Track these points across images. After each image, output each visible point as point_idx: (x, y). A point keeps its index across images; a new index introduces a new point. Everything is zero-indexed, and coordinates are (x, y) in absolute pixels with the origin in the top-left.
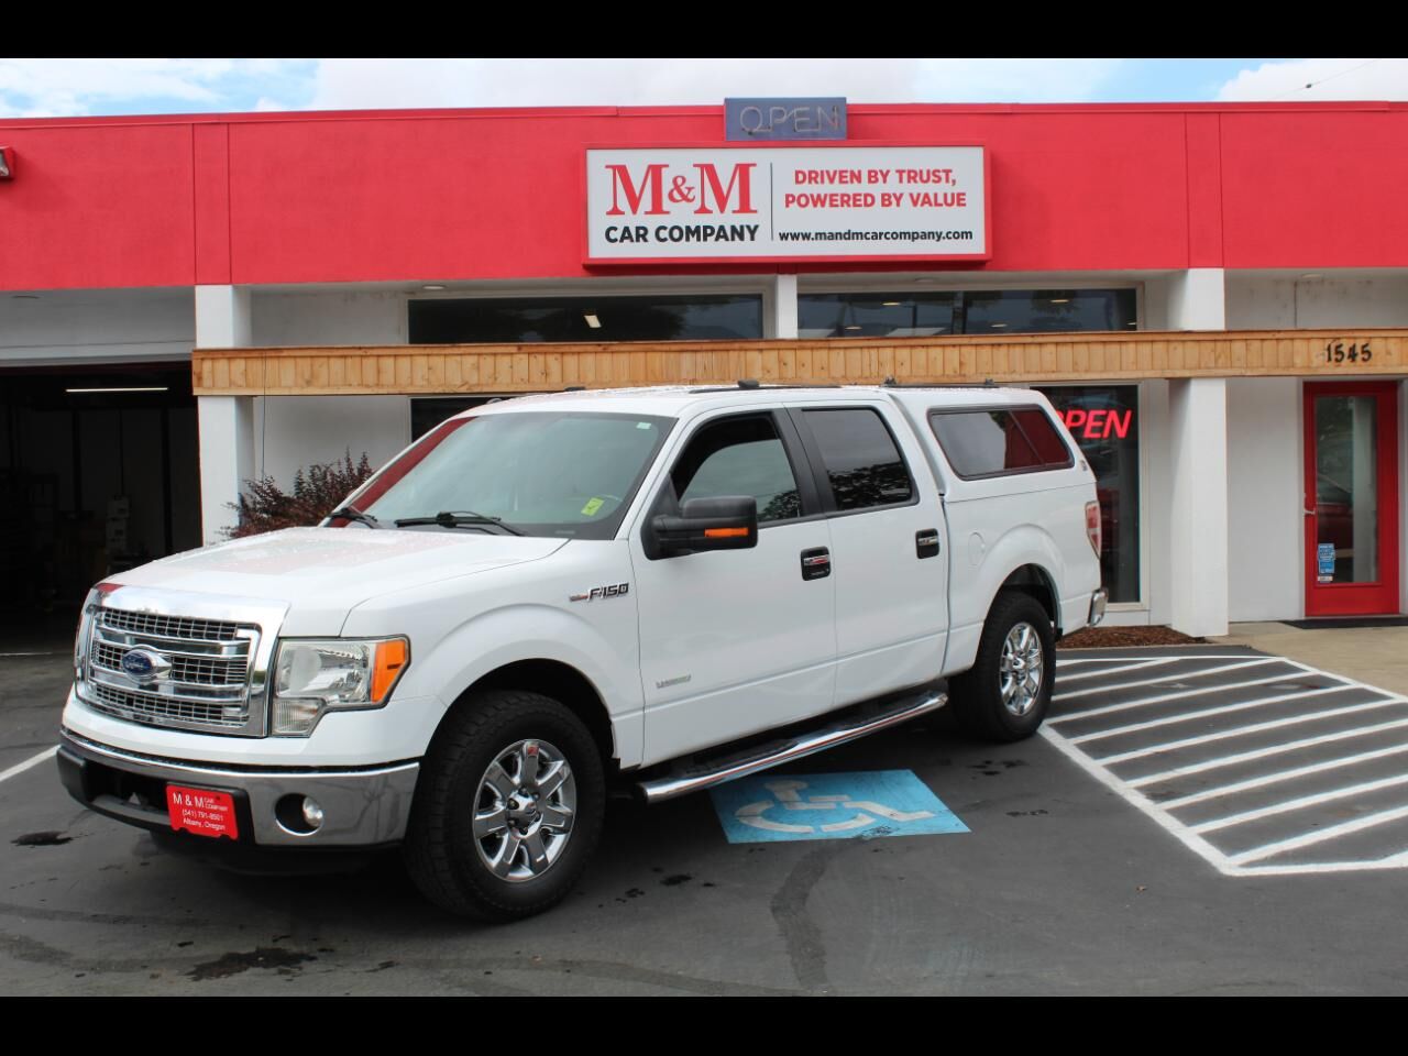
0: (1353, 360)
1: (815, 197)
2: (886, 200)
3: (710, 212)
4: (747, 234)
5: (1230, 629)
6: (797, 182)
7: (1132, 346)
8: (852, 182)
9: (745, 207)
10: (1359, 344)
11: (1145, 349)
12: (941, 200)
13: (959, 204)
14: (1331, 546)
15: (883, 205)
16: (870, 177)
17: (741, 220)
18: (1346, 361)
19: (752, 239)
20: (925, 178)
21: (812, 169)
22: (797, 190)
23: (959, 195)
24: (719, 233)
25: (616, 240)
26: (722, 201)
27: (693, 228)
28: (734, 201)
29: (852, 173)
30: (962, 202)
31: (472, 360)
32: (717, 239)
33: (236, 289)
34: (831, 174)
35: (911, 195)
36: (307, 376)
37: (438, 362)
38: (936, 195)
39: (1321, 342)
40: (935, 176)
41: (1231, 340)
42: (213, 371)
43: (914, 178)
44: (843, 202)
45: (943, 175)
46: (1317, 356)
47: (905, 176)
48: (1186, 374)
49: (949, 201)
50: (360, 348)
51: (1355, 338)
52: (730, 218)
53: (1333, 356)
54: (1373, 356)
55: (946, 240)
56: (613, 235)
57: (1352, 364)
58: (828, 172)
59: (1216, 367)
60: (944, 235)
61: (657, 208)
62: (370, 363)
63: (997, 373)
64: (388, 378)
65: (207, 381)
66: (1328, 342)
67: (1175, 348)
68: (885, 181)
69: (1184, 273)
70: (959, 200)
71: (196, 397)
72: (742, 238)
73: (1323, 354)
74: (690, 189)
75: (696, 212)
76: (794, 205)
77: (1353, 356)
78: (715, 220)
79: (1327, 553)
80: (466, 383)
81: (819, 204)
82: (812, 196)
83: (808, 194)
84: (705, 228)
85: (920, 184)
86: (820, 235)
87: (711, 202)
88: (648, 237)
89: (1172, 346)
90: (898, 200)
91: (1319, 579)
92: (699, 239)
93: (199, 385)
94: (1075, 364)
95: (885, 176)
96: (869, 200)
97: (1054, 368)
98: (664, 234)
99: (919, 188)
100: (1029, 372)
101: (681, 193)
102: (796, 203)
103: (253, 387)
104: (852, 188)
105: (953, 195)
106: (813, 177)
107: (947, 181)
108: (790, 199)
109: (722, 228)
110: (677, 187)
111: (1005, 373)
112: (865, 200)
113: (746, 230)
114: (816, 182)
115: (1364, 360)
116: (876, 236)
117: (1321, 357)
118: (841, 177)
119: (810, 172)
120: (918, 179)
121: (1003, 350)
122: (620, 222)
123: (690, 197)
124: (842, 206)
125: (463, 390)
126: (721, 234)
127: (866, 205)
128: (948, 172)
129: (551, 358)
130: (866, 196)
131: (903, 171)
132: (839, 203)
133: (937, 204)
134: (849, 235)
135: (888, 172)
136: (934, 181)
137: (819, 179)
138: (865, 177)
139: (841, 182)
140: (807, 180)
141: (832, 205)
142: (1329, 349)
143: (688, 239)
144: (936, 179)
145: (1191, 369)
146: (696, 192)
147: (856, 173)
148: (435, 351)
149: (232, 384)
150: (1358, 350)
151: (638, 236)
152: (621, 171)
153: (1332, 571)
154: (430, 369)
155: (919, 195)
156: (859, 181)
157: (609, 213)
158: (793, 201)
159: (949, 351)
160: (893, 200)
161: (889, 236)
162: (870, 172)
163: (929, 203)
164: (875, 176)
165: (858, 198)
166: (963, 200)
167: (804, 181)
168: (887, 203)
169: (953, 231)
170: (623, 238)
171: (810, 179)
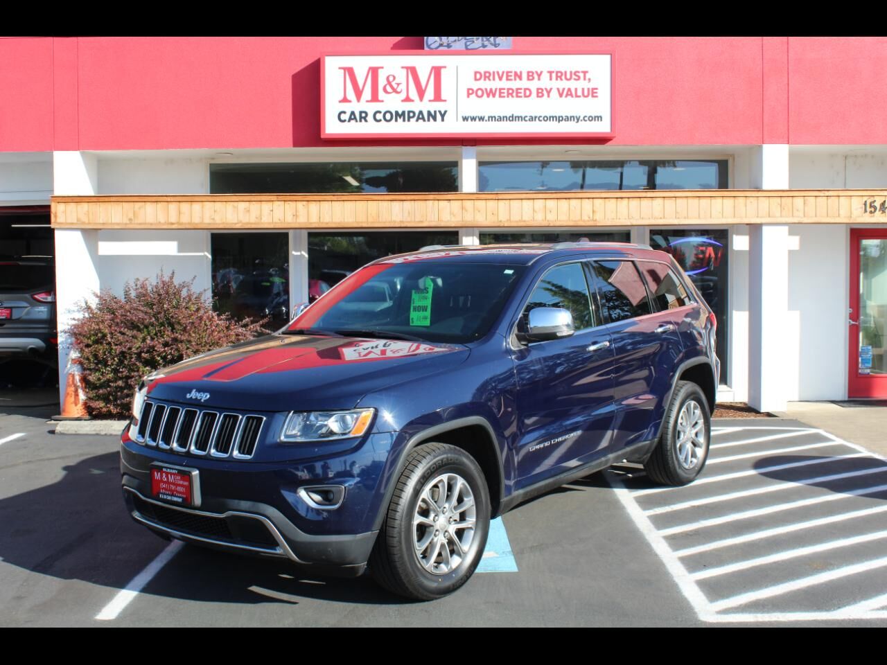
0: (883, 212)
1: (488, 90)
2: (540, 93)
3: (412, 101)
4: (439, 117)
5: (788, 406)
6: (476, 79)
8: (515, 79)
9: (438, 97)
11: (729, 202)
12: (579, 93)
13: (593, 96)
14: (870, 347)
15: (538, 96)
16: (528, 76)
17: (435, 107)
18: (878, 213)
19: (443, 120)
20: (568, 77)
21: (486, 70)
22: (476, 85)
23: (593, 89)
24: (419, 116)
25: (345, 121)
26: (421, 93)
27: (400, 113)
28: (430, 93)
29: (516, 74)
30: (595, 95)
31: (242, 206)
32: (417, 120)
33: (84, 155)
34: (501, 74)
35: (558, 89)
36: (130, 215)
37: (221, 206)
38: (576, 89)
39: (860, 198)
40: (576, 75)
41: (792, 197)
42: (65, 212)
43: (561, 77)
44: (508, 94)
45: (581, 75)
46: (856, 209)
47: (554, 75)
49: (586, 94)
50: (167, 196)
51: (884, 196)
52: (426, 106)
53: (868, 209)
55: (583, 122)
56: (343, 117)
57: (883, 215)
58: (498, 73)
60: (581, 118)
61: (375, 98)
62: (173, 207)
63: (620, 219)
64: (186, 217)
65: (61, 218)
66: (865, 199)
68: (539, 79)
69: (761, 147)
70: (593, 93)
71: (53, 230)
72: (435, 119)
73: (861, 208)
74: (398, 84)
75: (403, 101)
76: (473, 97)
77: (883, 209)
78: (416, 106)
79: (867, 352)
80: (241, 222)
81: (491, 96)
82: (486, 89)
83: (483, 88)
84: (409, 112)
85: (564, 81)
86: (491, 118)
87: (413, 94)
88: (367, 118)
89: (748, 201)
90: (549, 92)
91: (860, 371)
92: (404, 120)
93: (56, 221)
94: (677, 212)
95: (539, 75)
96: (528, 93)
97: (662, 216)
98: (379, 116)
99: (564, 84)
101: (392, 87)
102: (474, 95)
103: (93, 223)
104: (515, 84)
105: (588, 89)
106: (487, 76)
107: (585, 79)
108: (471, 92)
109: (421, 113)
110: (389, 83)
111: (625, 219)
112: (525, 93)
113: (438, 115)
114: (489, 80)
116: (532, 119)
117: (860, 210)
118: (507, 76)
119: (485, 72)
120: (563, 77)
121: (625, 202)
122: (347, 108)
123: (399, 90)
124: (508, 97)
125: (238, 226)
127: (525, 96)
128: (585, 73)
129: (300, 205)
130: (525, 89)
131: (553, 72)
132: (506, 95)
133: (577, 96)
134: (512, 118)
135: (541, 72)
136: (575, 79)
137: (491, 78)
138: (525, 76)
139: (507, 79)
140: (483, 78)
141: (500, 96)
142: (865, 204)
143: (396, 120)
144: (577, 78)
145: (762, 218)
146: (403, 87)
147: (519, 73)
148: (219, 199)
149: (78, 220)
151: (361, 118)
152: (350, 71)
153: (870, 365)
154: (215, 211)
155: (564, 89)
156: (521, 78)
157: (340, 102)
158: (471, 94)
159: (585, 202)
160: (545, 92)
161: (541, 119)
162: (528, 72)
163: (571, 95)
164: (532, 76)
165: (519, 91)
166: (596, 93)
167: (480, 79)
168: (540, 95)
169: (588, 116)
170: (350, 119)
171: (485, 77)
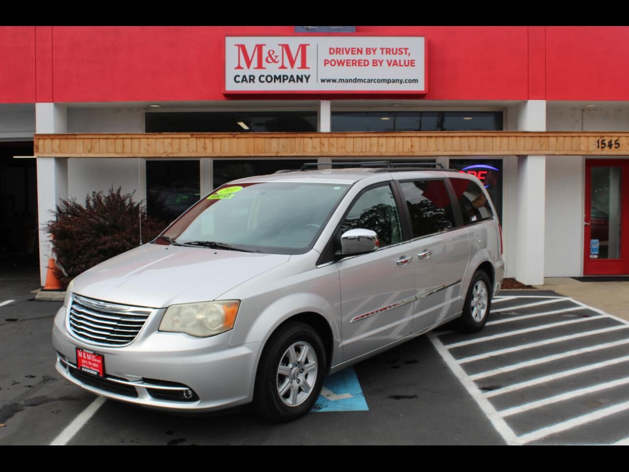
0: (611, 148)
2: (375, 63)
3: (286, 68)
4: (304, 79)
5: (544, 281)
6: (330, 53)
7: (498, 139)
8: (358, 53)
9: (304, 66)
10: (614, 139)
11: (505, 140)
12: (402, 63)
13: (412, 66)
14: (597, 240)
15: (373, 65)
16: (367, 51)
17: (302, 72)
18: (607, 148)
19: (307, 81)
20: (395, 52)
21: (338, 47)
22: (330, 57)
23: (412, 61)
24: (290, 79)
25: (239, 82)
26: (292, 63)
27: (278, 76)
28: (298, 63)
29: (358, 49)
30: (413, 64)
31: (168, 141)
32: (289, 82)
33: (56, 105)
34: (348, 50)
35: (388, 61)
36: (89, 147)
37: (152, 141)
38: (400, 61)
39: (594, 138)
40: (400, 51)
41: (548, 137)
42: (44, 145)
43: (389, 52)
44: (353, 63)
45: (404, 51)
46: (592, 145)
47: (385, 51)
48: (525, 153)
49: (407, 64)
50: (114, 135)
51: (611, 136)
52: (296, 72)
53: (600, 146)
54: (621, 146)
55: (405, 83)
56: (238, 79)
57: (610, 149)
58: (346, 49)
59: (540, 150)
60: (404, 81)
61: (260, 66)
62: (119, 142)
63: (430, 151)
64: (128, 149)
65: (41, 149)
66: (598, 138)
67: (520, 140)
68: (374, 53)
69: (526, 103)
70: (412, 63)
71: (36, 158)
72: (302, 81)
73: (595, 144)
74: (276, 57)
75: (280, 68)
76: (328, 65)
77: (610, 145)
78: (289, 72)
79: (595, 244)
80: (166, 152)
81: (341, 65)
82: (337, 60)
83: (336, 59)
84: (284, 76)
85: (392, 55)
86: (341, 80)
87: (287, 63)
88: (255, 80)
89: (519, 139)
90: (381, 63)
91: (591, 256)
92: (280, 82)
93: (37, 151)
94: (469, 147)
95: (374, 51)
96: (366, 63)
97: (459, 149)
98: (263, 79)
99: (391, 57)
100: (446, 151)
101: (272, 59)
102: (329, 64)
103: (63, 153)
104: (357, 57)
105: (409, 61)
106: (338, 51)
107: (406, 54)
108: (327, 62)
109: (292, 76)
110: (270, 56)
111: (434, 151)
112: (364, 63)
113: (304, 77)
114: (340, 54)
115: (616, 147)
116: (370, 81)
117: (595, 146)
118: (352, 51)
119: (337, 49)
120: (391, 52)
121: (433, 140)
122: (241, 73)
123: (276, 60)
124: (353, 65)
125: (164, 155)
126: (292, 79)
127: (365, 65)
128: (406, 49)
129: (207, 140)
130: (365, 61)
131: (384, 49)
132: (351, 64)
133: (400, 65)
134: (356, 81)
135: (376, 49)
136: (399, 54)
137: (341, 52)
138: (364, 51)
139: (352, 54)
140: (335, 53)
141: (347, 65)
142: (598, 142)
143: (275, 82)
145: (527, 151)
146: (279, 59)
147: (360, 49)
148: (150, 136)
149: (53, 151)
150: (613, 142)
151: (250, 80)
152: (243, 48)
153: (597, 253)
154: (148, 145)
155: (391, 61)
156: (361, 53)
157: (236, 68)
158: (328, 63)
159: (406, 140)
160: (378, 63)
161: (376, 81)
162: (367, 49)
163: (397, 65)
164: (369, 51)
165: (361, 62)
166: (414, 63)
167: (333, 53)
168: (375, 64)
169: (408, 79)
170: (243, 81)
171: (337, 52)
